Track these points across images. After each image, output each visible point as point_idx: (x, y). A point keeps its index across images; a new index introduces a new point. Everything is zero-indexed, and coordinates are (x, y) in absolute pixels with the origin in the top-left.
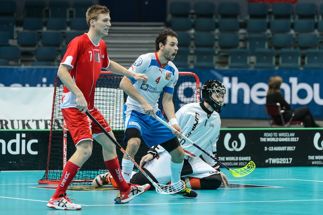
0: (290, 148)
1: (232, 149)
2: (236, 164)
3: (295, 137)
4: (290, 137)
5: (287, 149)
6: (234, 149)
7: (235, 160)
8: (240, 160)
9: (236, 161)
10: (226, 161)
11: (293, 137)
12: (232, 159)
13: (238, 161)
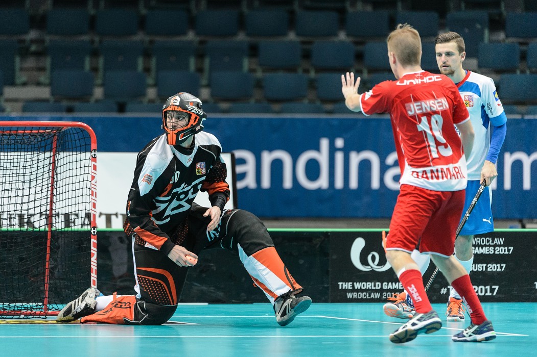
0: (493, 267)
1: (369, 267)
2: (377, 295)
3: (504, 245)
4: (495, 246)
5: (486, 268)
6: (372, 267)
7: (373, 288)
8: (385, 287)
9: (376, 291)
10: (354, 290)
11: (500, 246)
12: (369, 285)
13: (381, 291)
